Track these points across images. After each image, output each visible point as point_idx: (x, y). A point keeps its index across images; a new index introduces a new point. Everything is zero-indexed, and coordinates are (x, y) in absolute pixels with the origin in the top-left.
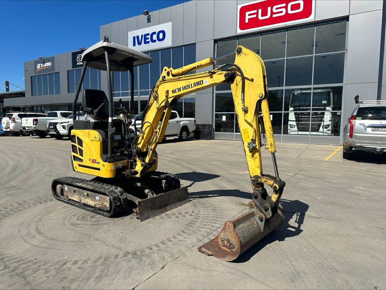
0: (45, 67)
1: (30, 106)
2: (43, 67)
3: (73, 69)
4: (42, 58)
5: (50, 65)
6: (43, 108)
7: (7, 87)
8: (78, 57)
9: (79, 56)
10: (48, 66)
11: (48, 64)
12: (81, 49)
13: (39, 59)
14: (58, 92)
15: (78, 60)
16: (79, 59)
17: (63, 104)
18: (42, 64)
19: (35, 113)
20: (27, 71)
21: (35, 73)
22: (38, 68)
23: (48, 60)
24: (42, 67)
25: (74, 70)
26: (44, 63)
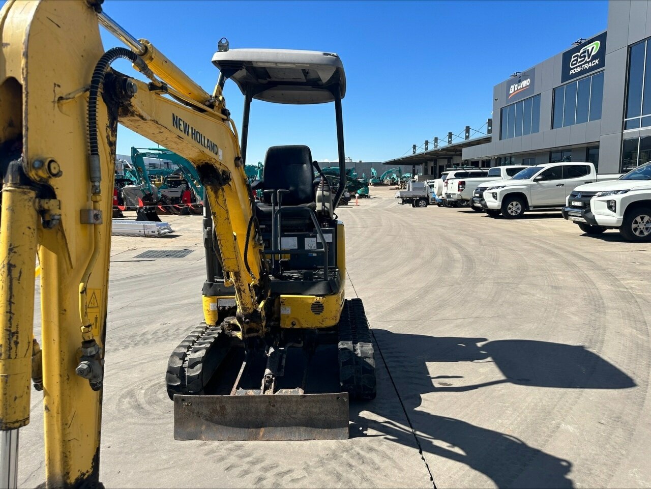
0: (521, 89)
1: (496, 158)
2: (518, 90)
3: (563, 84)
4: (516, 75)
5: (528, 84)
6: (513, 160)
7: (490, 128)
8: (572, 60)
9: (574, 57)
10: (525, 87)
11: (525, 83)
12: (577, 42)
13: (513, 77)
14: (536, 129)
15: (572, 65)
16: (573, 63)
17: (541, 151)
18: (516, 85)
19: (480, 171)
20: (497, 99)
21: (508, 101)
22: (511, 92)
23: (525, 76)
24: (516, 89)
25: (565, 85)
26: (520, 82)
